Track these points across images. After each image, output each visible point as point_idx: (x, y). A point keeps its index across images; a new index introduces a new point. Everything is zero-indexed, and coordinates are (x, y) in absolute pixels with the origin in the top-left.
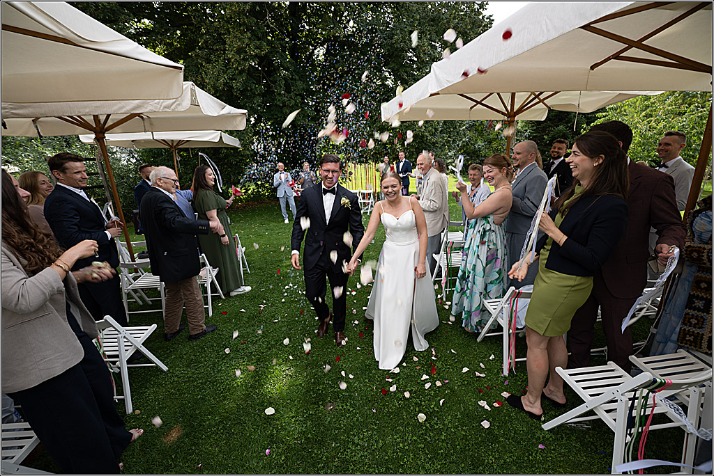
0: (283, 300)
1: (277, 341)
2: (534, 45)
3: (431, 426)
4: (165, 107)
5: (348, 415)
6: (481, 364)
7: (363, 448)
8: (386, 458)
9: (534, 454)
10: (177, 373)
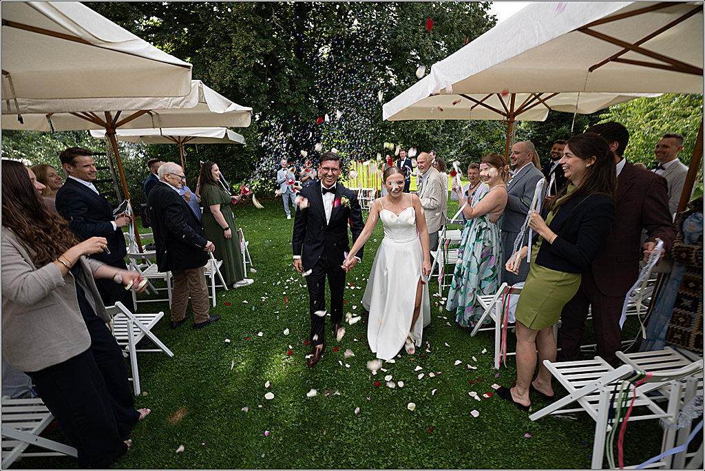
0: (284, 293)
1: (278, 331)
2: (526, 49)
3: (423, 414)
4: (174, 105)
5: (343, 402)
6: (473, 357)
7: (357, 432)
8: (379, 441)
9: (520, 443)
10: (182, 359)
